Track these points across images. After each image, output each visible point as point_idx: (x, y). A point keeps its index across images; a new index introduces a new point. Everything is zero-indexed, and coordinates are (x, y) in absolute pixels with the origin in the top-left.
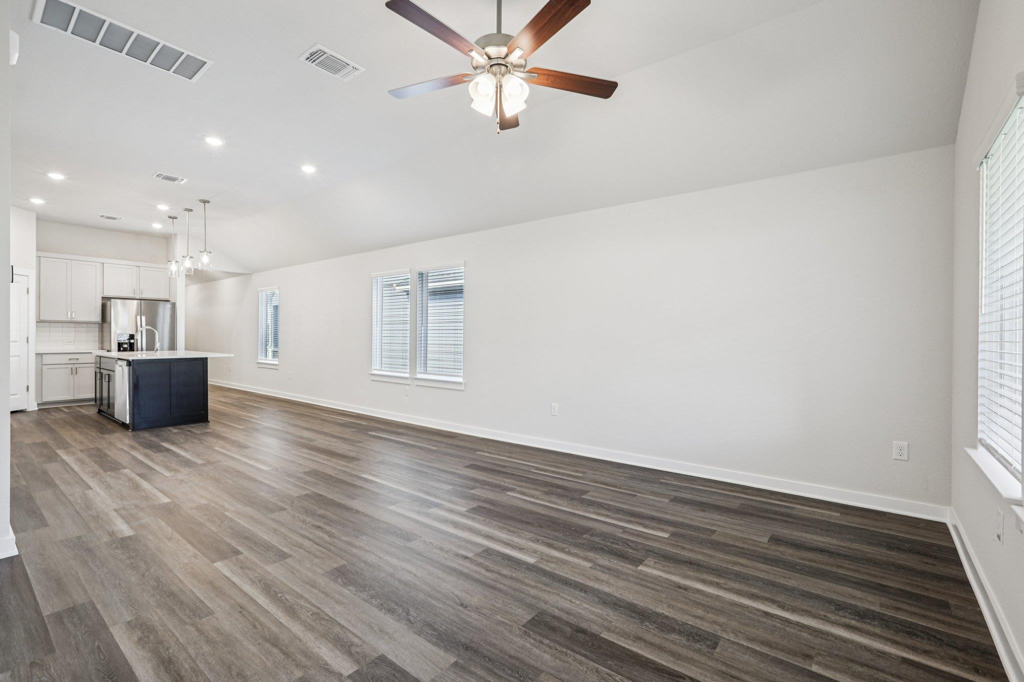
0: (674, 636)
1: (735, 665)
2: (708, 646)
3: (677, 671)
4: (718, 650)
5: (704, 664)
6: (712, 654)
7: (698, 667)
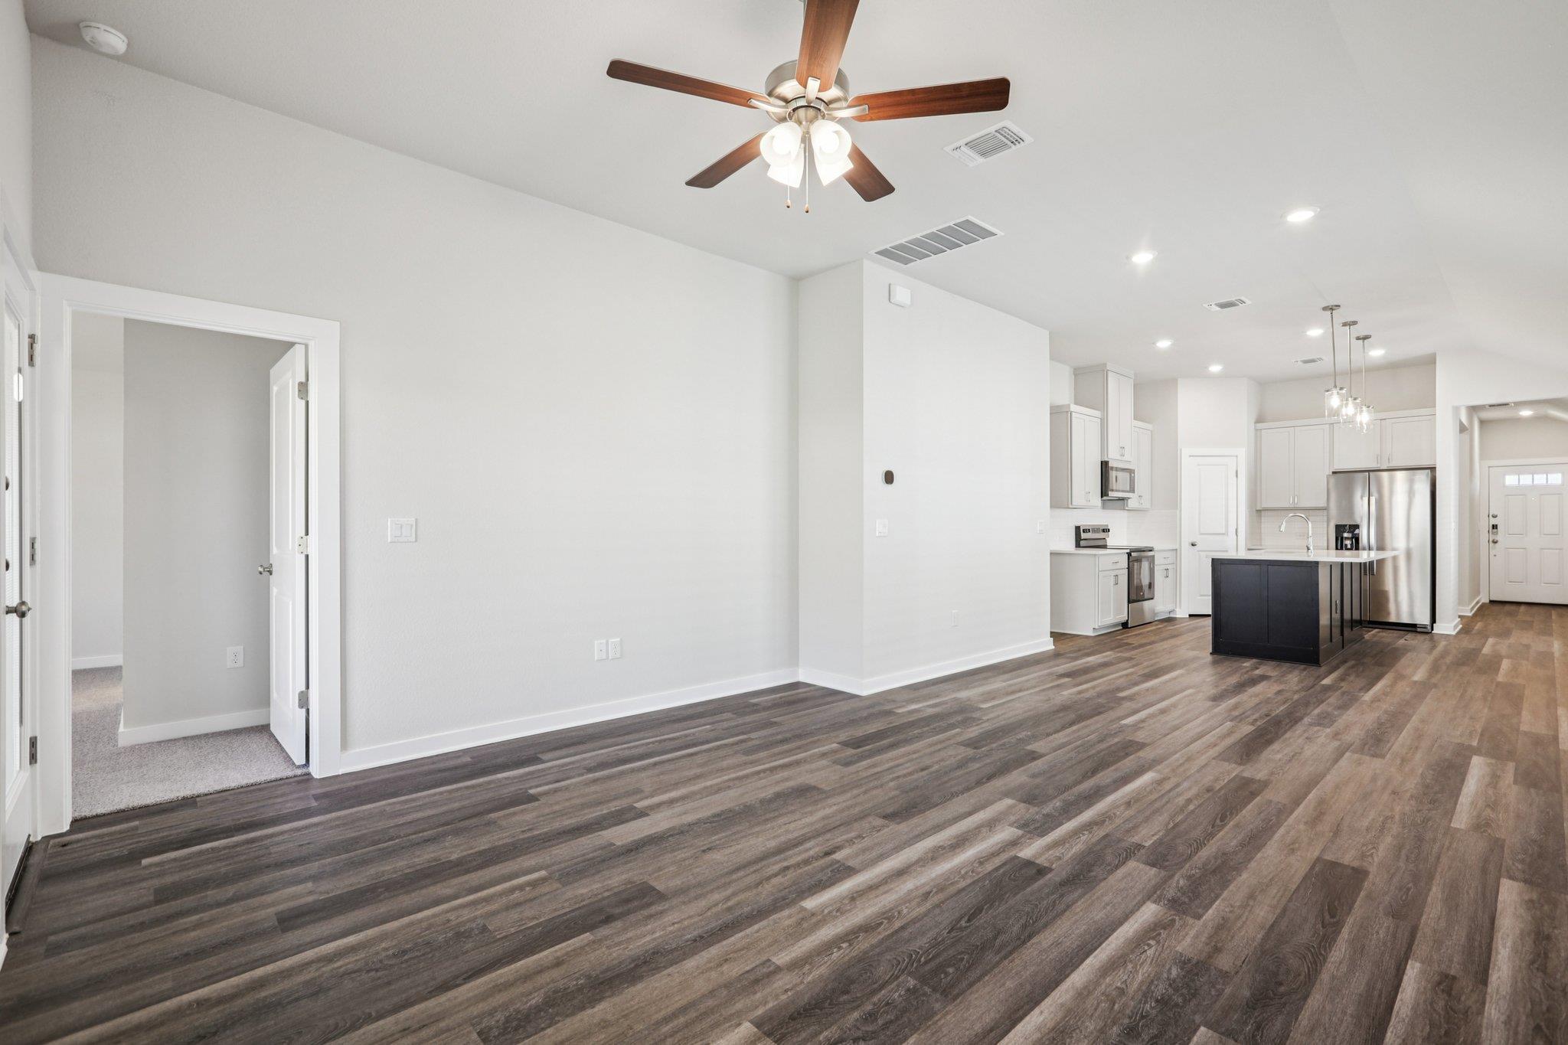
0: (536, 999)
1: (435, 1040)
2: (490, 1028)
3: (479, 978)
4: (475, 1036)
5: (466, 1008)
6: (473, 1025)
7: (468, 1000)
